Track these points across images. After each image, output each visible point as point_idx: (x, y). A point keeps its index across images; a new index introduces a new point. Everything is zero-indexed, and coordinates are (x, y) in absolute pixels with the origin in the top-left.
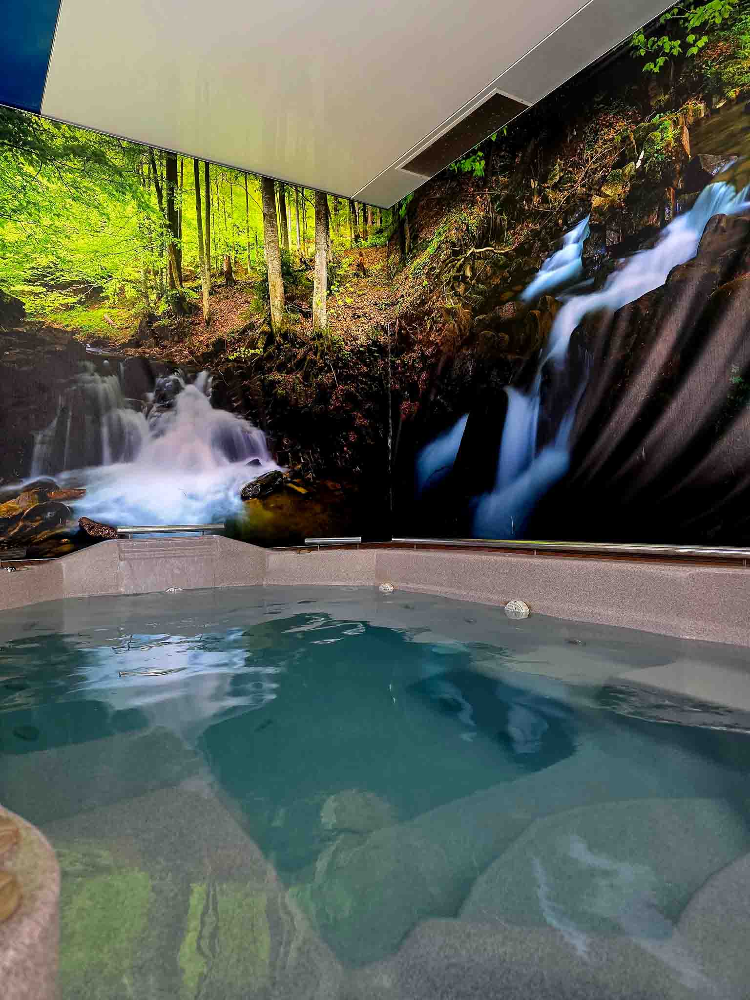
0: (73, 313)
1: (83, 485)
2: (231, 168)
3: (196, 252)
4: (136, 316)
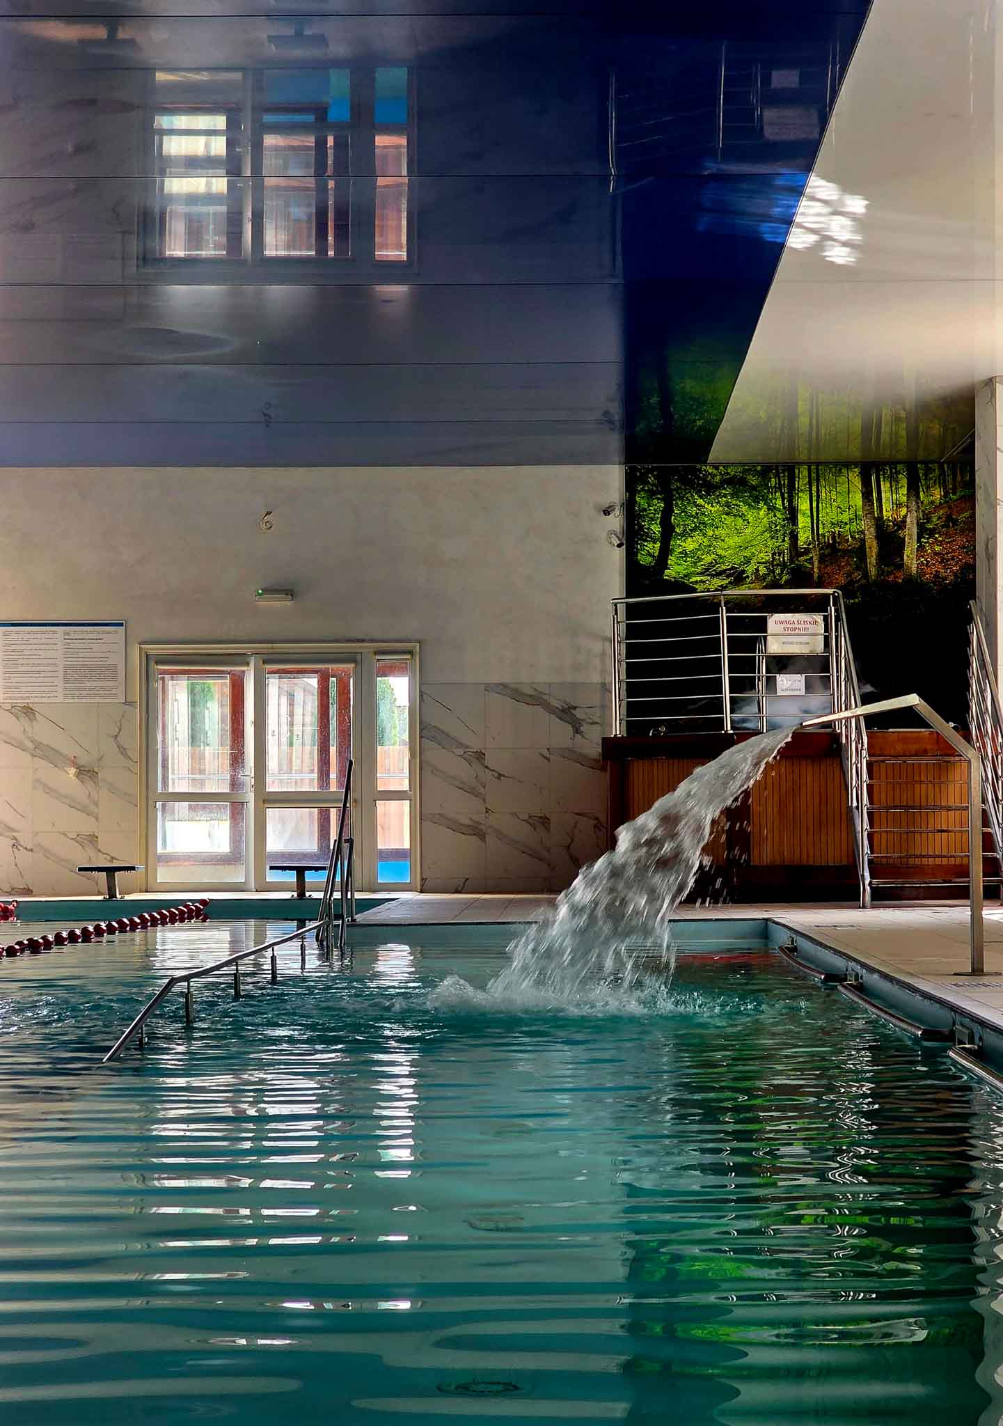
2: (835, 463)
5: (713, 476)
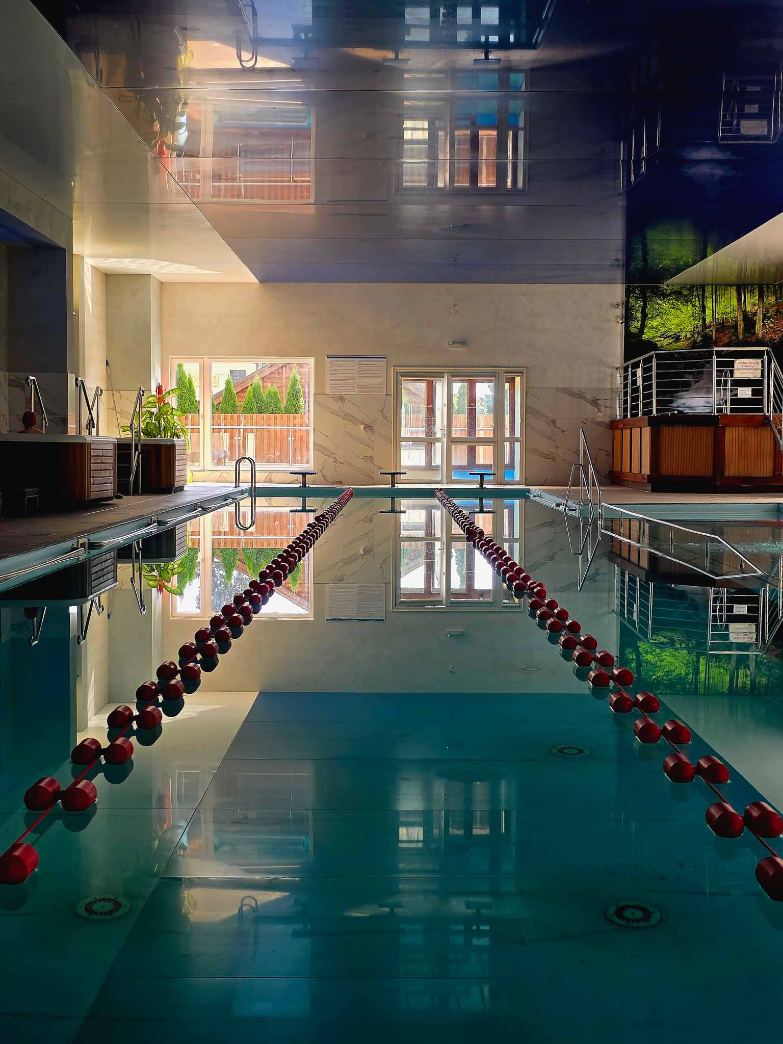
3: (711, 318)
5: (667, 290)
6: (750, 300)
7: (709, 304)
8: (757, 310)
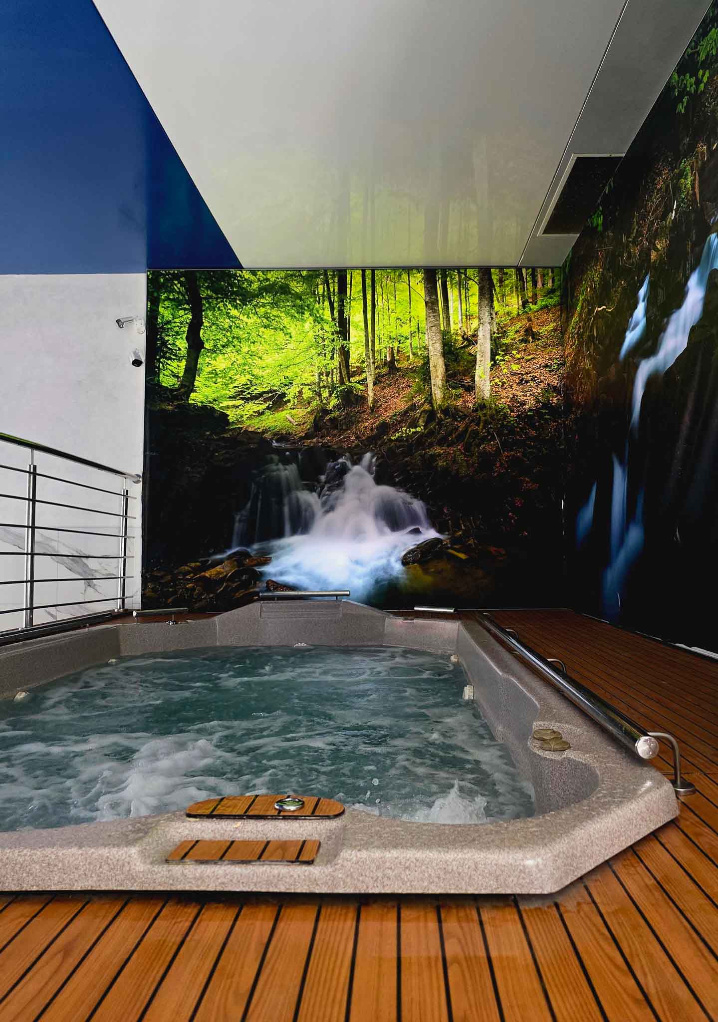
0: (264, 417)
1: (269, 554)
2: (395, 269)
3: (362, 350)
4: (311, 413)
6: (457, 304)
7: (355, 315)
8: (476, 330)
